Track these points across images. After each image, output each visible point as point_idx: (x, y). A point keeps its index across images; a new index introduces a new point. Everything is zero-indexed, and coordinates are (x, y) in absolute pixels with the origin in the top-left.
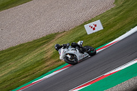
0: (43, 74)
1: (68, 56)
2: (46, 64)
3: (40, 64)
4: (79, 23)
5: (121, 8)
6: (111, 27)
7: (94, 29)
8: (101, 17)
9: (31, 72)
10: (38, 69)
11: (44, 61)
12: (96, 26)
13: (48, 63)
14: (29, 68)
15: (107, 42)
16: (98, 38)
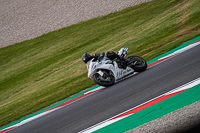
0: (175, 47)
2: (179, 33)
3: (170, 33)
9: (157, 44)
10: (166, 39)
11: (176, 28)
13: (182, 31)
14: (154, 38)
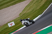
1: (25, 23)
4: (6, 23)
5: (22, 17)
6: (18, 24)
7: (11, 25)
8: (14, 21)
12: (12, 24)
15: (16, 30)
16: (13, 28)
